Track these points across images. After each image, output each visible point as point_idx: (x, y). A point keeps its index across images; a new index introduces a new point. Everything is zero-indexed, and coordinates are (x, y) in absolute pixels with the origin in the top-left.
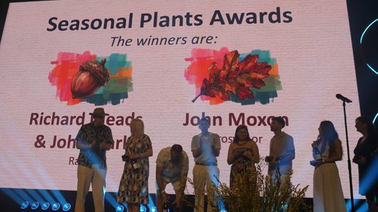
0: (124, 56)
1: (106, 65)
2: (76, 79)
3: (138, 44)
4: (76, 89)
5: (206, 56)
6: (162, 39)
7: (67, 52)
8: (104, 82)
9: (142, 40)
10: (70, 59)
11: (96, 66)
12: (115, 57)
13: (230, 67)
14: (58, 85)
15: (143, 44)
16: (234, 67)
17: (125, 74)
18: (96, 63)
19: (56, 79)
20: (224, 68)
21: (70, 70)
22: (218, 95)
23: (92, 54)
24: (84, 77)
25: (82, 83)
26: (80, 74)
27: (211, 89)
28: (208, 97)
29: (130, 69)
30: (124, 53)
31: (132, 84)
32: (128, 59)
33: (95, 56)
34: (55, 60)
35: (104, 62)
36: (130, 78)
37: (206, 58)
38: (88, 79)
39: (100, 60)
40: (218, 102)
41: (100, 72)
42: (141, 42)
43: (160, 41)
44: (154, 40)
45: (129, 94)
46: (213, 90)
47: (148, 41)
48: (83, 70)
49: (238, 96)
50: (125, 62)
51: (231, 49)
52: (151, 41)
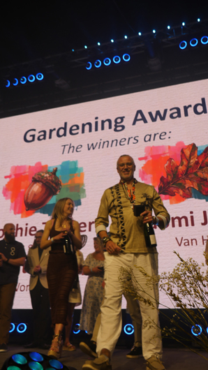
0: (75, 163)
1: (58, 174)
2: (29, 191)
3: (89, 149)
4: (29, 201)
5: (160, 153)
6: (113, 141)
7: (19, 165)
8: (56, 191)
9: (92, 145)
10: (22, 172)
11: (48, 175)
12: (66, 165)
13: (189, 161)
14: (12, 199)
15: (94, 149)
16: (192, 161)
17: (77, 181)
18: (47, 172)
19: (10, 193)
20: (182, 164)
21: (23, 183)
22: (178, 193)
23: (43, 164)
24: (36, 188)
25: (35, 195)
26: (32, 186)
27: (169, 187)
28: (168, 196)
29: (82, 176)
30: (74, 159)
31: (84, 190)
32: (79, 166)
33: (46, 166)
34: (8, 174)
35: (55, 171)
36: (83, 184)
37: (161, 155)
38: (40, 190)
39: (51, 170)
40: (179, 201)
41: (52, 181)
42: (92, 147)
43: (110, 143)
44: (104, 143)
45: (83, 200)
46: (172, 189)
47: (98, 144)
48: (35, 181)
49: (201, 192)
50: (76, 169)
51: (187, 143)
52: (102, 144)
